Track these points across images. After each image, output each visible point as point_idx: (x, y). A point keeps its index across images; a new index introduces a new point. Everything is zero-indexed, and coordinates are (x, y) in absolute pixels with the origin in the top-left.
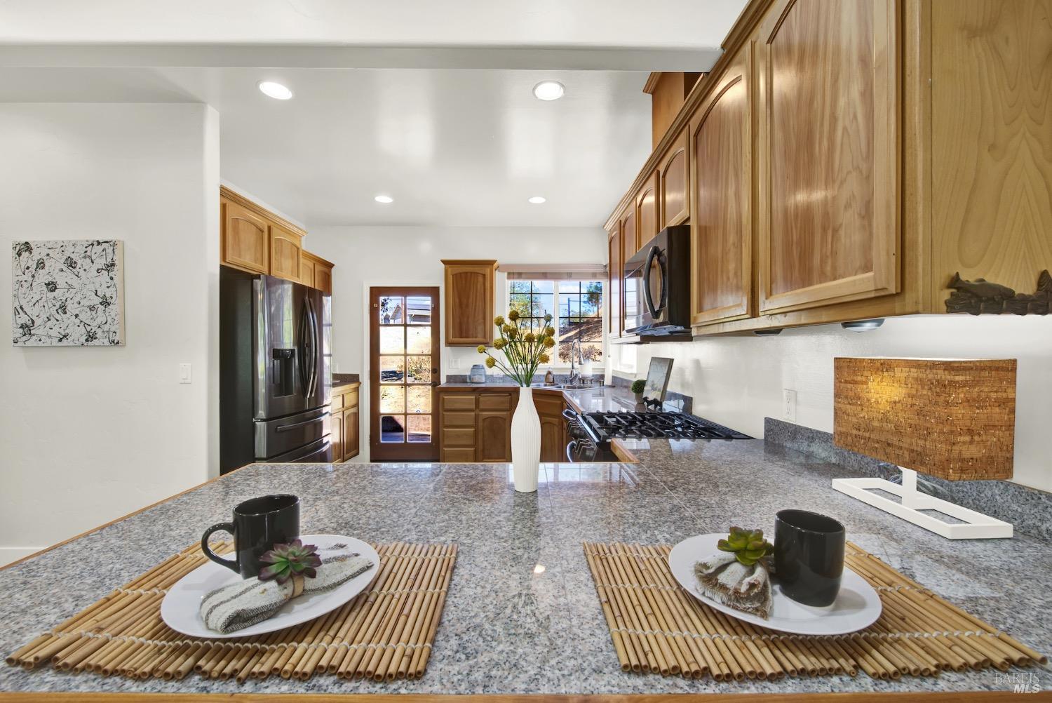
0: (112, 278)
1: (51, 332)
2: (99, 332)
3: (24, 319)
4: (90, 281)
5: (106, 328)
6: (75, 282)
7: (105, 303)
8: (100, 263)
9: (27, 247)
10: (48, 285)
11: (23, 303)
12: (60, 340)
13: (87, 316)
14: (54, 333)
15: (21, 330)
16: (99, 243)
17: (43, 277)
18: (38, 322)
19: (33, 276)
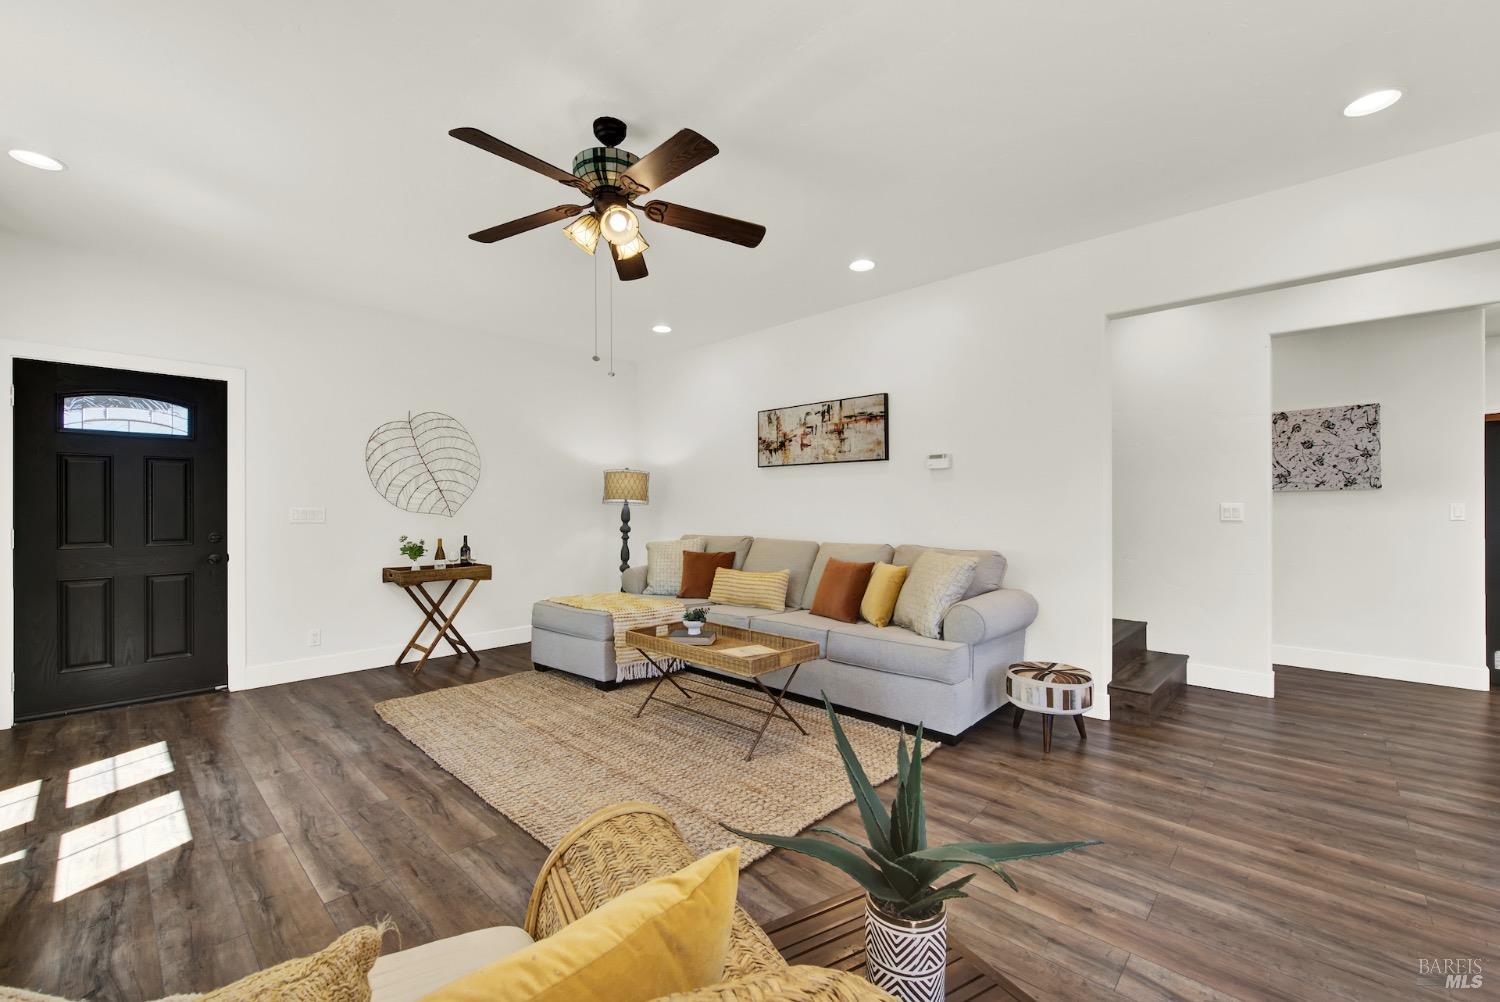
0: (1374, 435)
1: (1307, 480)
2: (1359, 479)
3: (1280, 471)
4: (1350, 437)
5: (1368, 474)
6: (1332, 439)
7: (1367, 454)
8: (1362, 422)
9: (1284, 416)
10: (1303, 444)
11: (1279, 459)
12: (1317, 486)
13: (1345, 466)
14: (1312, 480)
15: (1277, 479)
16: (1359, 407)
17: (1299, 437)
18: (1293, 473)
19: (1289, 438)
